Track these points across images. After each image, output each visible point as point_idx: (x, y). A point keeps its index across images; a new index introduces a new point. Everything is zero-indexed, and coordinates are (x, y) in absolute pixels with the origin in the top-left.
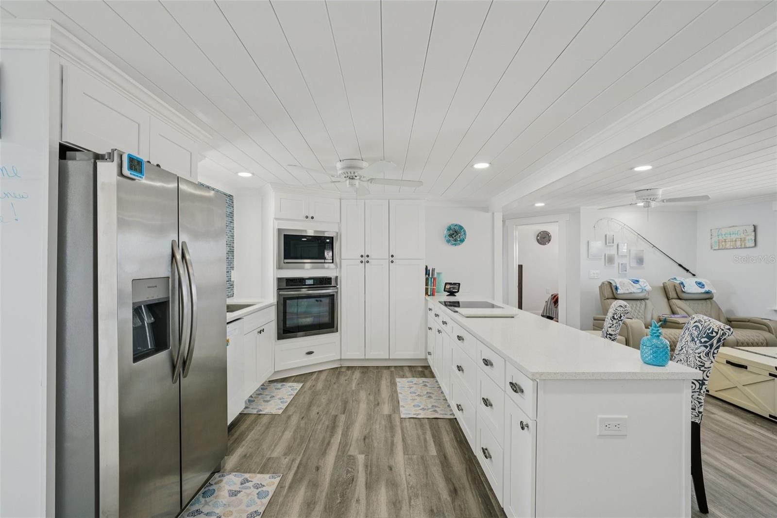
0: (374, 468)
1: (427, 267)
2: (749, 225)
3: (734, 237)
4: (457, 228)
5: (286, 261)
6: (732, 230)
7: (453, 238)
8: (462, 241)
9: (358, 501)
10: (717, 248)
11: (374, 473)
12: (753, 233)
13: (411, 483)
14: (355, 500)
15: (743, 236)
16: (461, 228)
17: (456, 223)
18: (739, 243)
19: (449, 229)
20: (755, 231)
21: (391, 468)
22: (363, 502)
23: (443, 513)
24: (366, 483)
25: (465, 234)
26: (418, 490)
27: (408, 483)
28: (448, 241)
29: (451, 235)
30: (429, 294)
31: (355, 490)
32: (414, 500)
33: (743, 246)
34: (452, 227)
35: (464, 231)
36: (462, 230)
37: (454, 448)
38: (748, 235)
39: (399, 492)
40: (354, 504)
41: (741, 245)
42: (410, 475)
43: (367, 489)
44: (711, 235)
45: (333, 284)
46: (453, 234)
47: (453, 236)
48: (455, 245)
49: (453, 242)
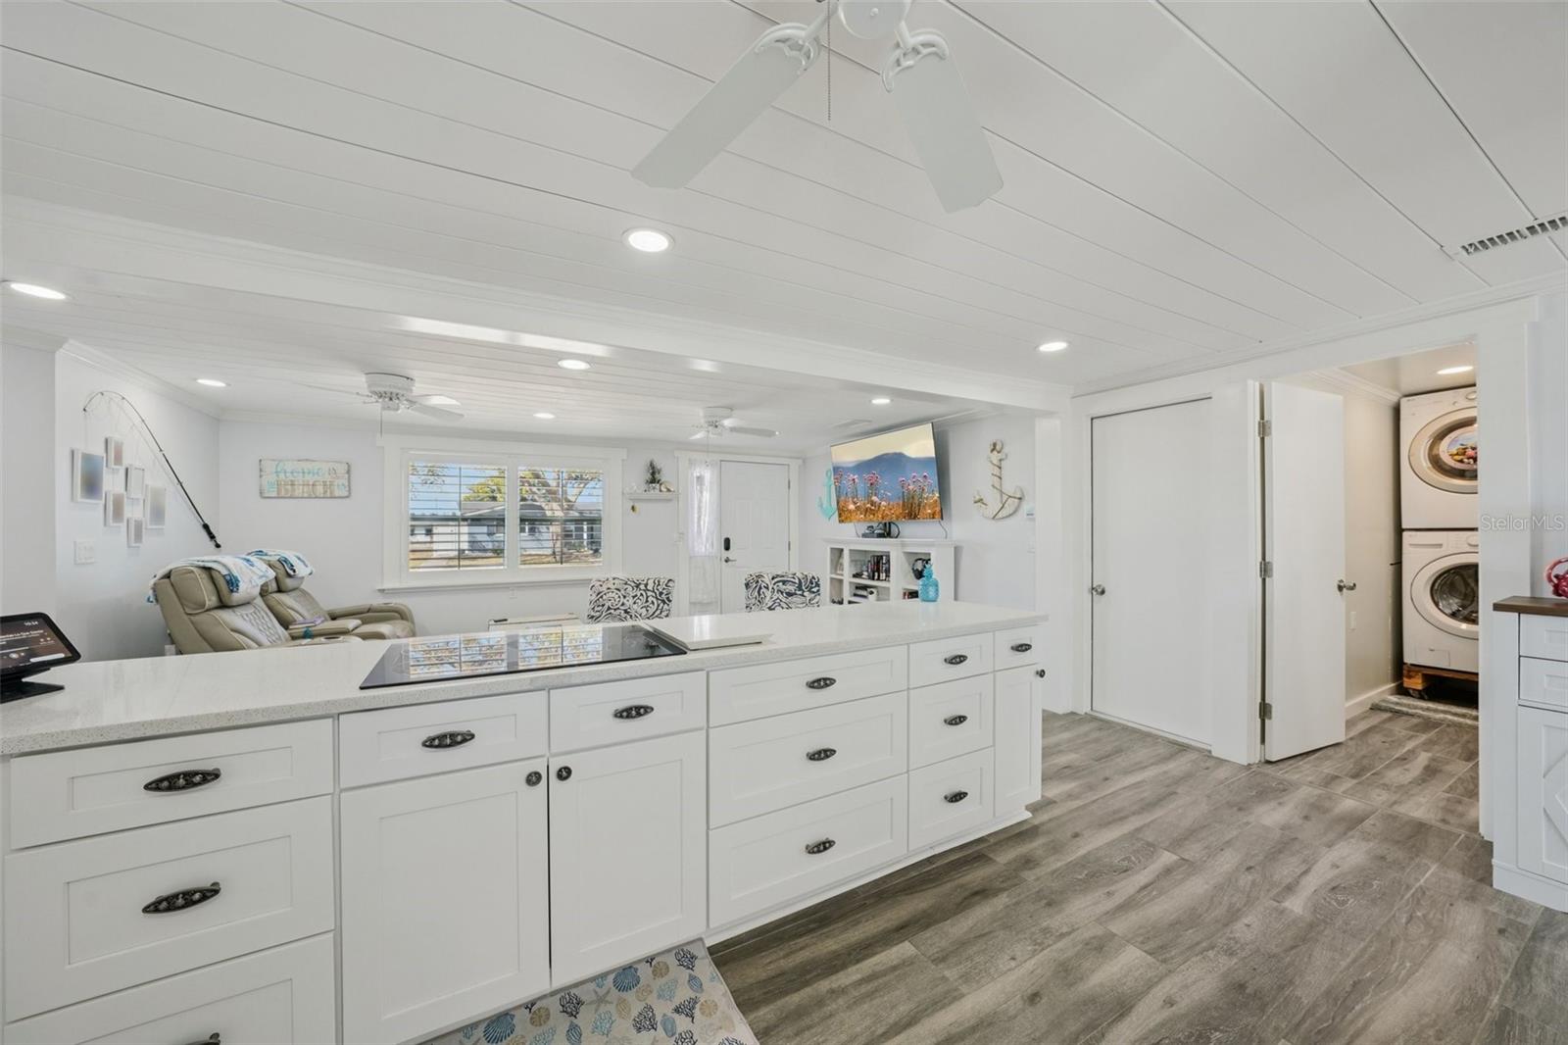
0: (1073, 1029)
2: (341, 462)
3: (310, 478)
6: (306, 466)
9: (1170, 1002)
10: (274, 494)
11: (1082, 1019)
12: (347, 476)
13: (1029, 948)
14: (1174, 1008)
15: (328, 478)
18: (320, 490)
20: (348, 472)
21: (1034, 998)
22: (1159, 993)
23: (1038, 892)
24: (1122, 1016)
26: (1033, 933)
27: (1034, 953)
31: (1162, 1025)
32: (1057, 931)
33: (328, 494)
37: (859, 923)
38: (338, 478)
39: (1070, 953)
40: (1183, 1005)
41: (325, 492)
42: (1013, 959)
43: (1132, 1007)
44: (261, 470)
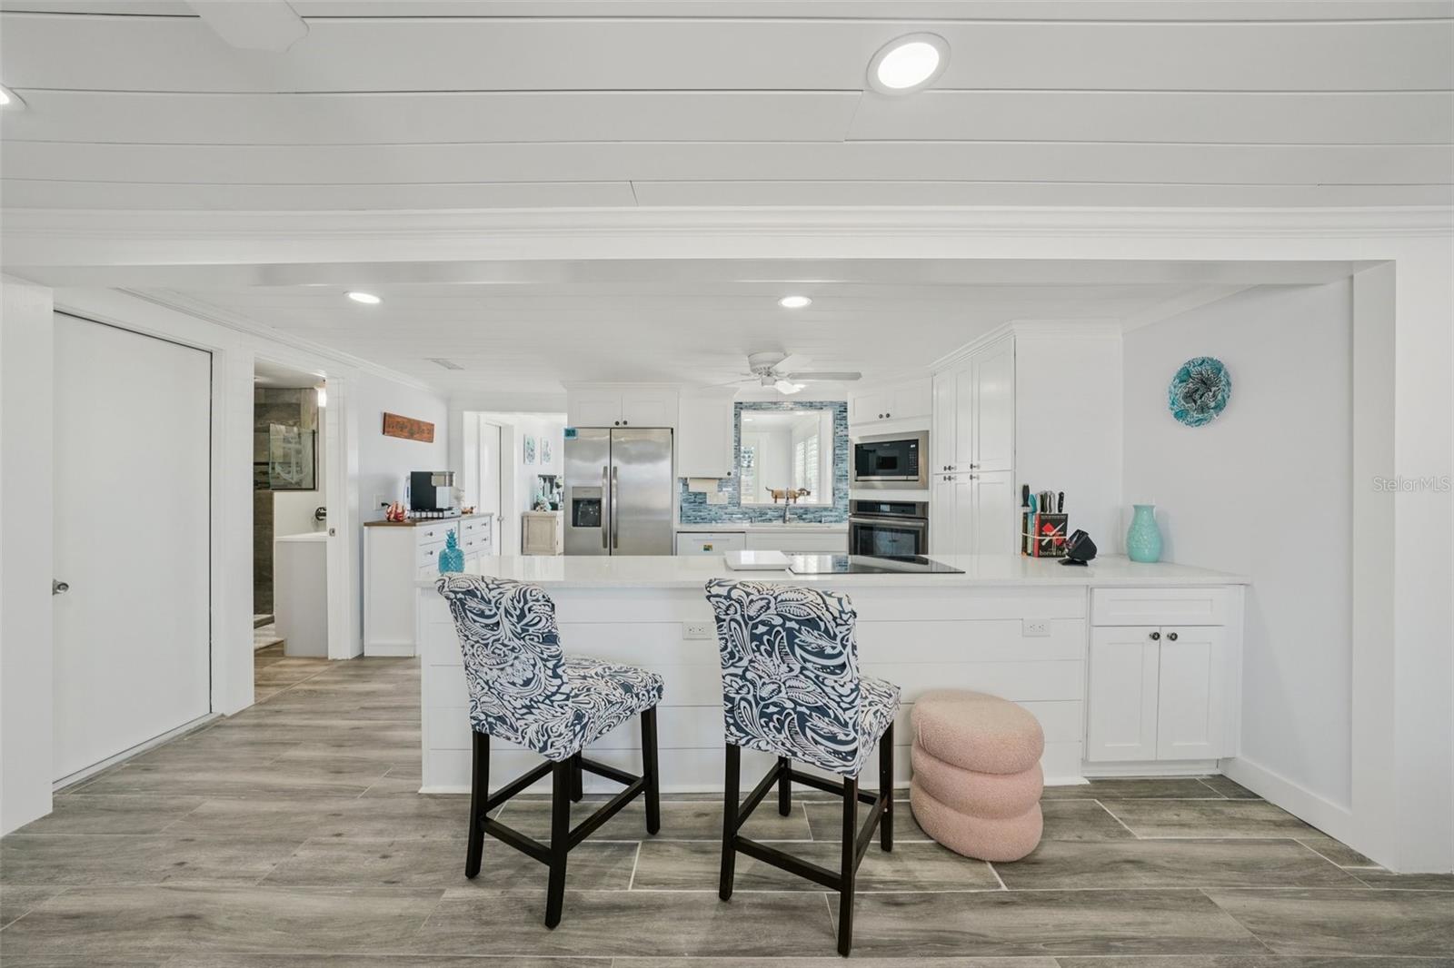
1: (1026, 489)
4: (1207, 370)
5: (860, 478)
7: (1195, 402)
8: (1219, 407)
16: (1218, 368)
17: (1205, 355)
19: (1184, 376)
25: (1229, 384)
28: (1180, 415)
29: (1189, 396)
30: (1029, 551)
34: (1194, 371)
35: (1226, 373)
36: (1222, 373)
45: (918, 513)
46: (1197, 390)
47: (1197, 397)
48: (1199, 421)
49: (1196, 416)
